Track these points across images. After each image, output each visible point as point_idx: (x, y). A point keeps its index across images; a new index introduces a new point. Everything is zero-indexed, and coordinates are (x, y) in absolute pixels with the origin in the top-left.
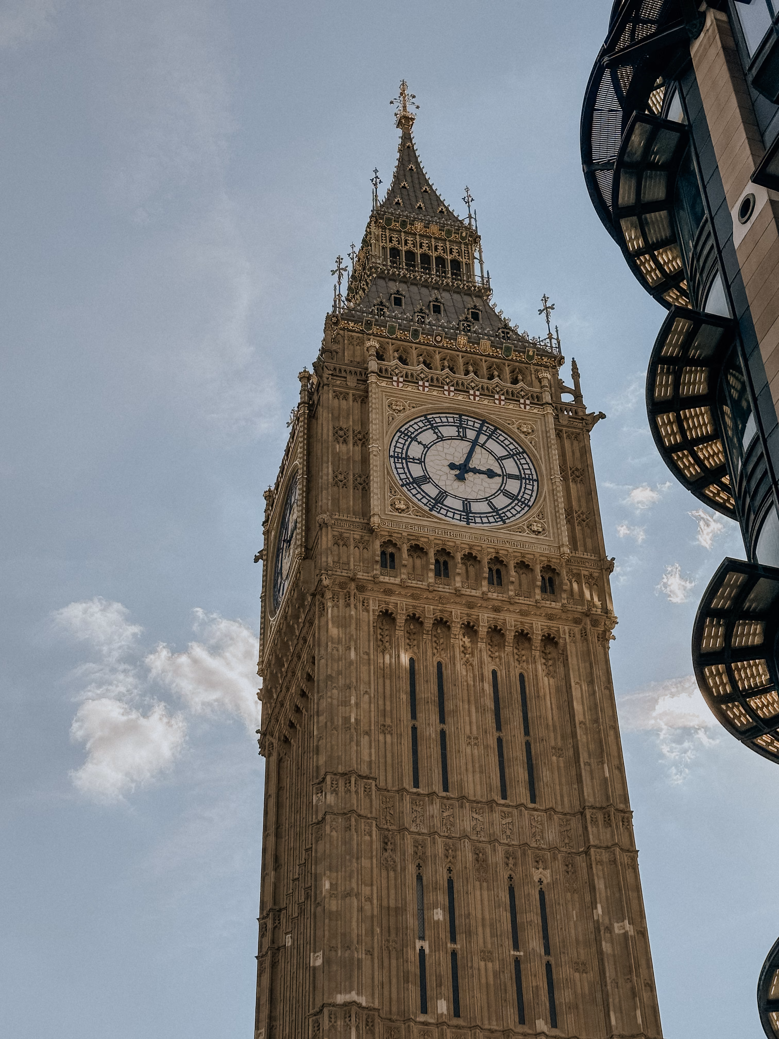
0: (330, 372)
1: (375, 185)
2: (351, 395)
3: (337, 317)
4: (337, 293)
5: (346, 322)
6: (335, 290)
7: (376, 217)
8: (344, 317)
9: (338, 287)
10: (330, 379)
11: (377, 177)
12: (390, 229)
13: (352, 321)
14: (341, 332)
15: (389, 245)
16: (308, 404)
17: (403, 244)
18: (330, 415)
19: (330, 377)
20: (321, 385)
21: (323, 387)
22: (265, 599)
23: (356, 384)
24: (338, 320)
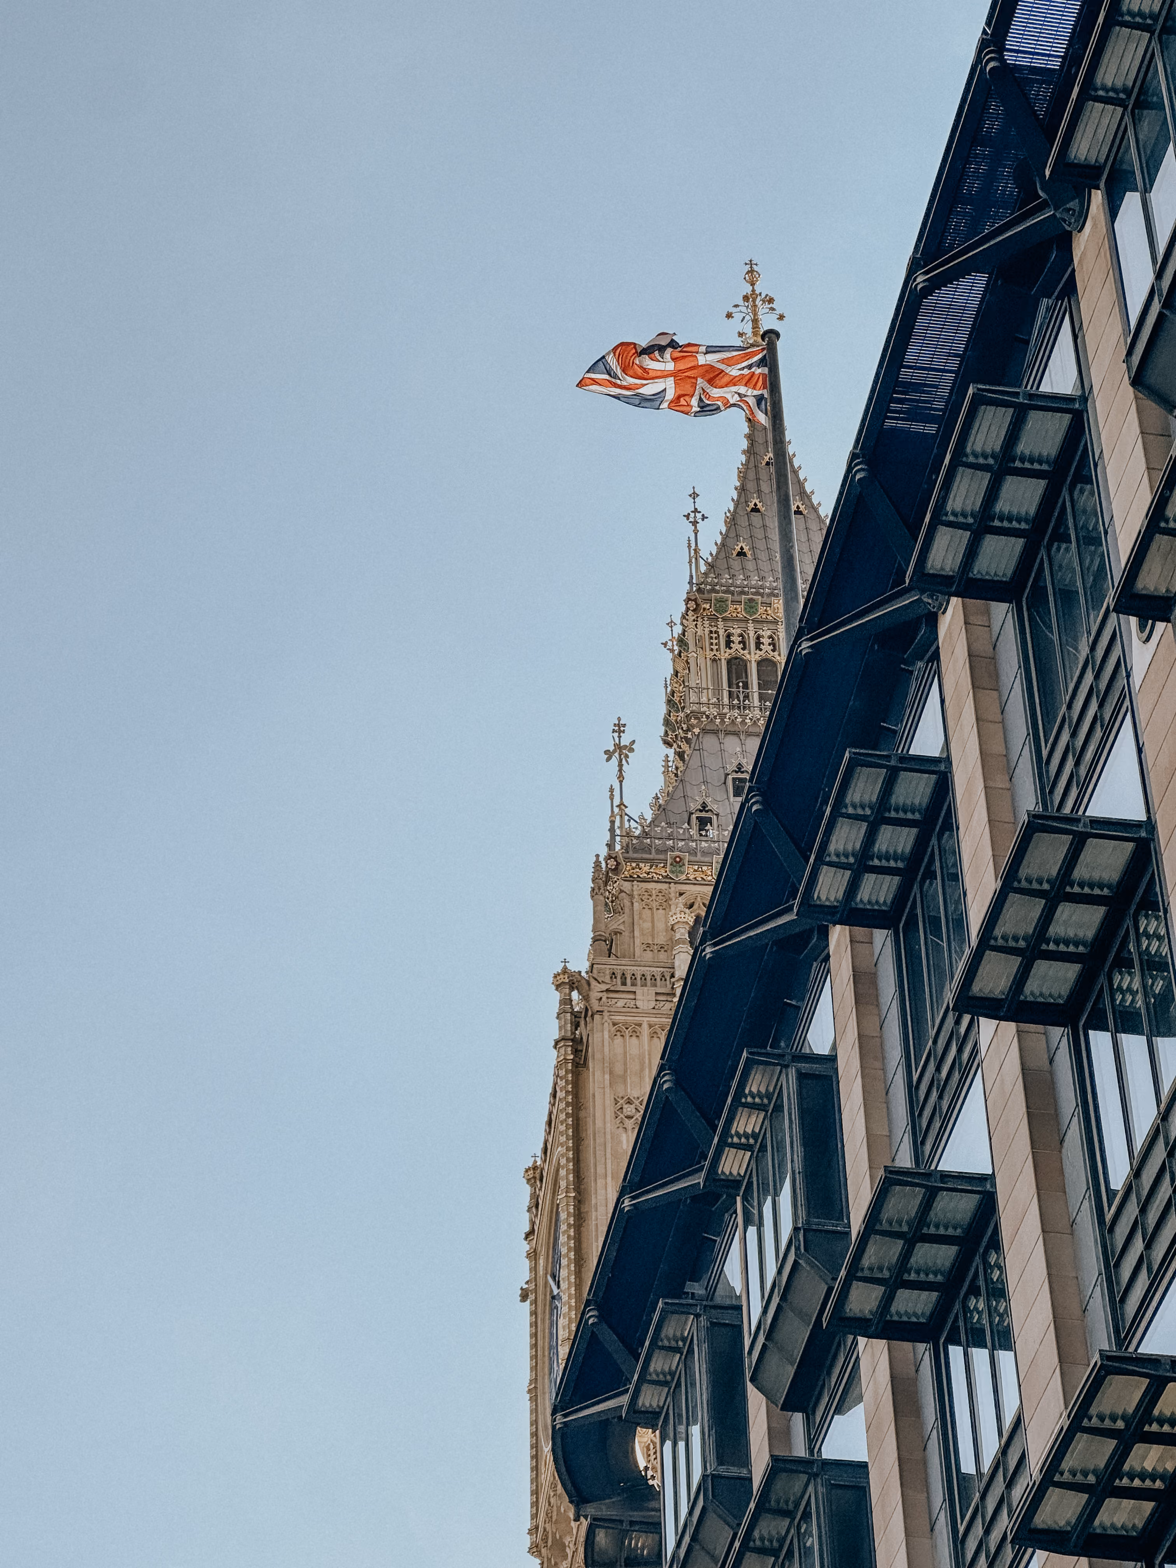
0: (604, 987)
1: (695, 523)
2: (645, 1026)
3: (615, 858)
4: (617, 801)
5: (634, 865)
6: (612, 798)
7: (695, 600)
8: (631, 854)
9: (617, 793)
10: (604, 999)
11: (696, 511)
12: (724, 619)
13: (645, 861)
14: (627, 886)
15: (725, 655)
16: (572, 1040)
17: (753, 646)
18: (607, 1077)
19: (605, 996)
20: (590, 1013)
21: (592, 1016)
22: (536, 1396)
23: (653, 1004)
24: (618, 864)
